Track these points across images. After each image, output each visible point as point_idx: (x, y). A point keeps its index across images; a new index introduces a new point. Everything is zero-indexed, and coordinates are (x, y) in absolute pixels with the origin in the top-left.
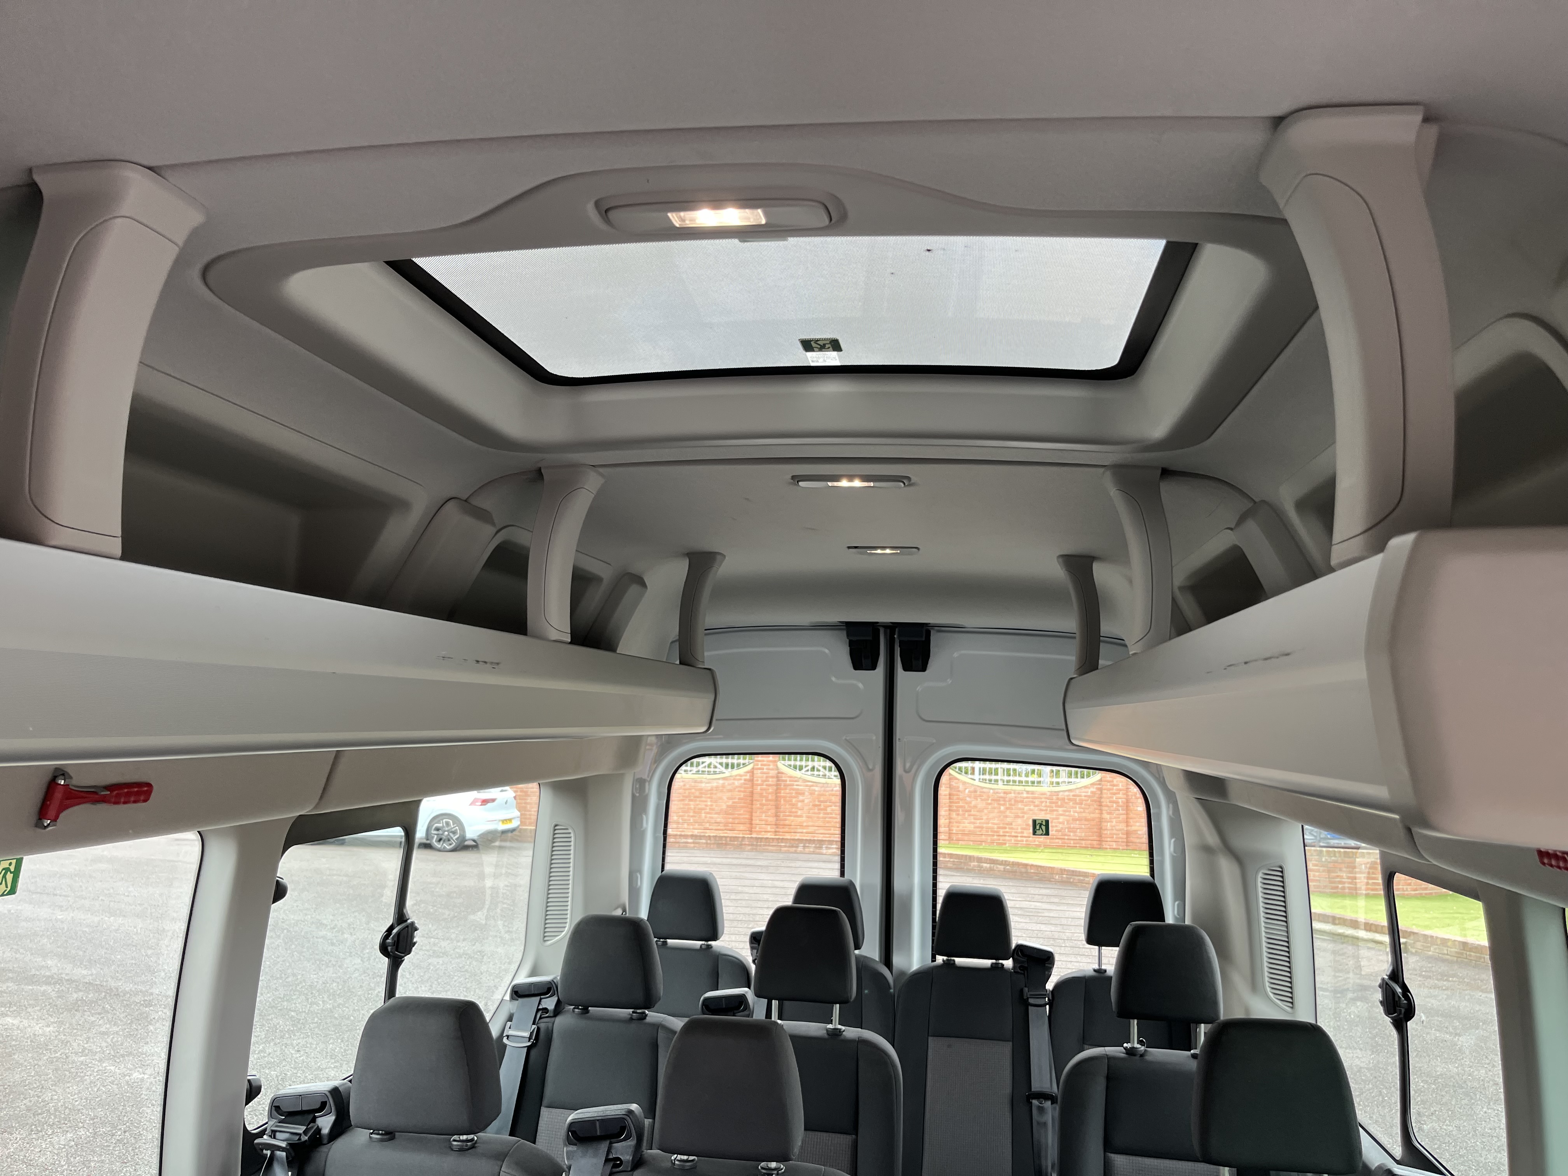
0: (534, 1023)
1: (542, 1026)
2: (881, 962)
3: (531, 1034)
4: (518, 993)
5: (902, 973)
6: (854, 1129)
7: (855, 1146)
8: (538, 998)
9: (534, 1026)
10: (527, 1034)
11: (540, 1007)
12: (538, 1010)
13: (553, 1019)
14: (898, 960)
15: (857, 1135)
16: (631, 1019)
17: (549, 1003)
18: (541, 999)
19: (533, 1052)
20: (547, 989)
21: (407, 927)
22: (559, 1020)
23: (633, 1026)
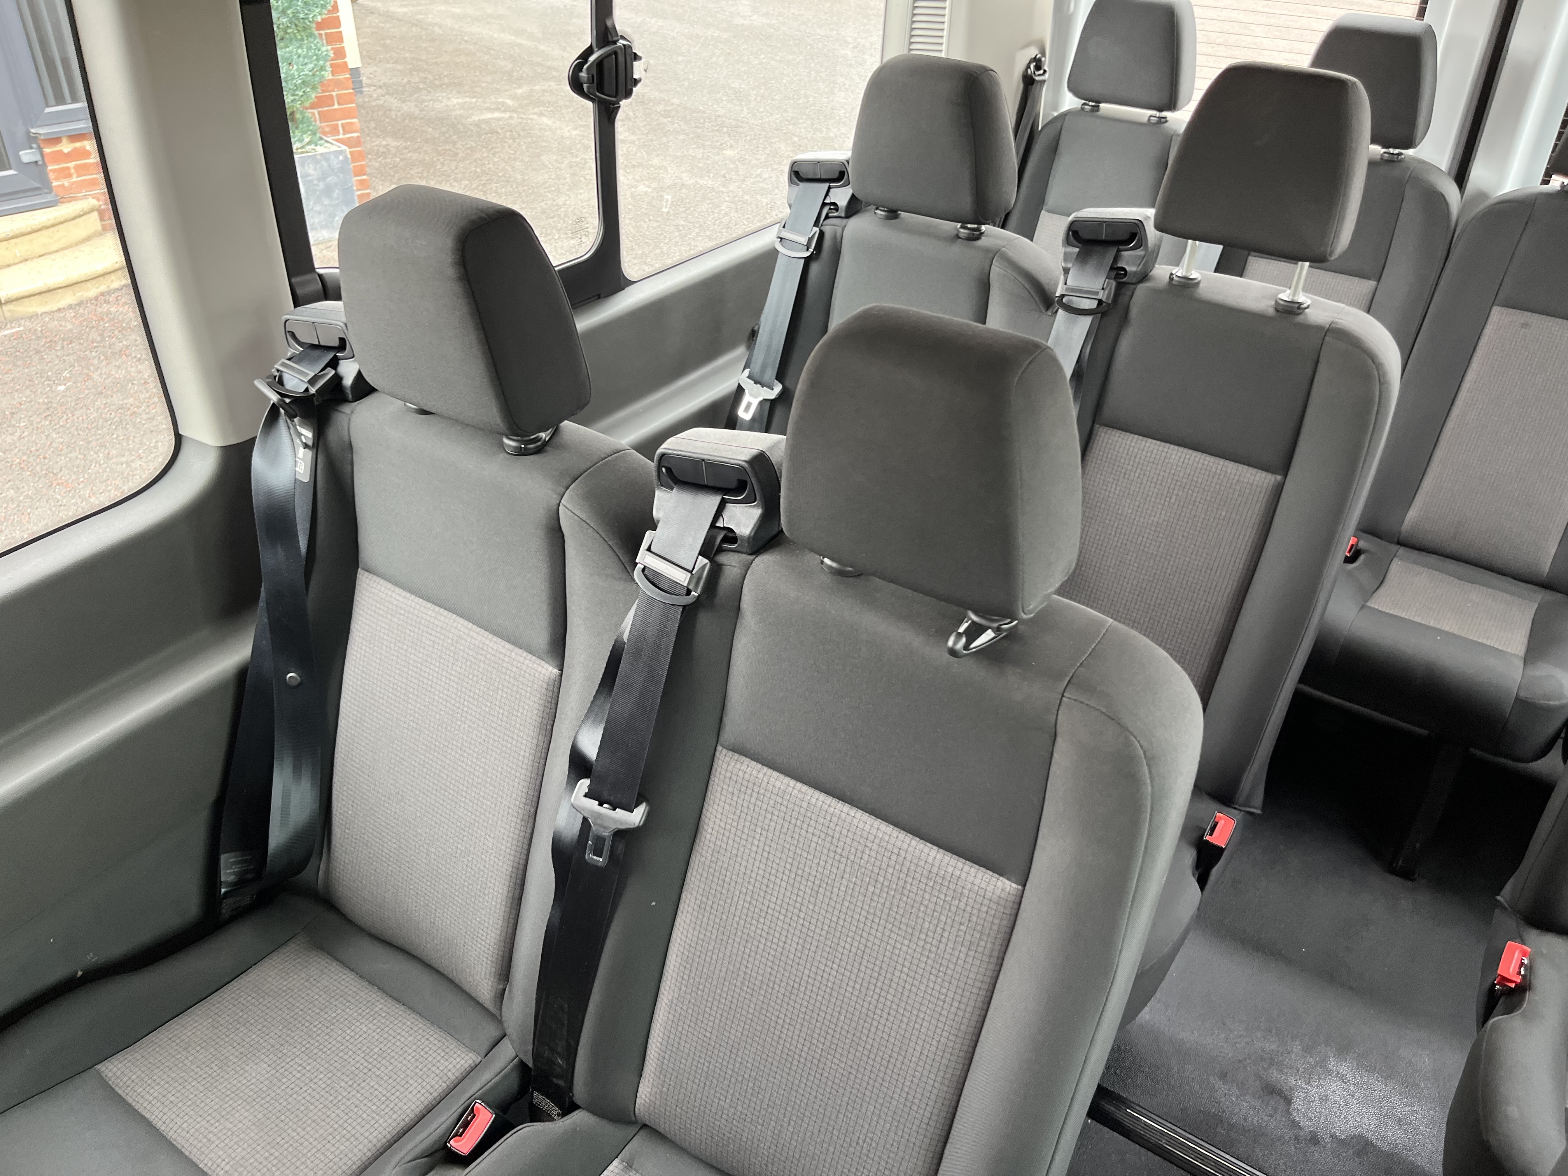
0: (816, 224)
1: (828, 230)
2: (1449, 173)
3: (810, 240)
4: (798, 175)
5: (1481, 195)
6: (1284, 467)
7: (1278, 492)
8: (826, 185)
9: (816, 229)
10: (804, 240)
11: (827, 201)
12: (824, 205)
13: (845, 221)
14: (1478, 173)
15: (1285, 476)
16: (957, 237)
17: (841, 196)
18: (829, 188)
19: (815, 268)
20: (839, 176)
21: (615, 53)
22: (855, 224)
23: (957, 249)
